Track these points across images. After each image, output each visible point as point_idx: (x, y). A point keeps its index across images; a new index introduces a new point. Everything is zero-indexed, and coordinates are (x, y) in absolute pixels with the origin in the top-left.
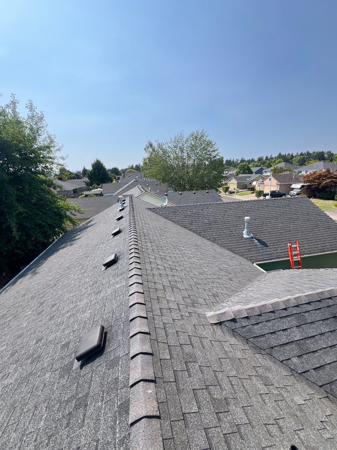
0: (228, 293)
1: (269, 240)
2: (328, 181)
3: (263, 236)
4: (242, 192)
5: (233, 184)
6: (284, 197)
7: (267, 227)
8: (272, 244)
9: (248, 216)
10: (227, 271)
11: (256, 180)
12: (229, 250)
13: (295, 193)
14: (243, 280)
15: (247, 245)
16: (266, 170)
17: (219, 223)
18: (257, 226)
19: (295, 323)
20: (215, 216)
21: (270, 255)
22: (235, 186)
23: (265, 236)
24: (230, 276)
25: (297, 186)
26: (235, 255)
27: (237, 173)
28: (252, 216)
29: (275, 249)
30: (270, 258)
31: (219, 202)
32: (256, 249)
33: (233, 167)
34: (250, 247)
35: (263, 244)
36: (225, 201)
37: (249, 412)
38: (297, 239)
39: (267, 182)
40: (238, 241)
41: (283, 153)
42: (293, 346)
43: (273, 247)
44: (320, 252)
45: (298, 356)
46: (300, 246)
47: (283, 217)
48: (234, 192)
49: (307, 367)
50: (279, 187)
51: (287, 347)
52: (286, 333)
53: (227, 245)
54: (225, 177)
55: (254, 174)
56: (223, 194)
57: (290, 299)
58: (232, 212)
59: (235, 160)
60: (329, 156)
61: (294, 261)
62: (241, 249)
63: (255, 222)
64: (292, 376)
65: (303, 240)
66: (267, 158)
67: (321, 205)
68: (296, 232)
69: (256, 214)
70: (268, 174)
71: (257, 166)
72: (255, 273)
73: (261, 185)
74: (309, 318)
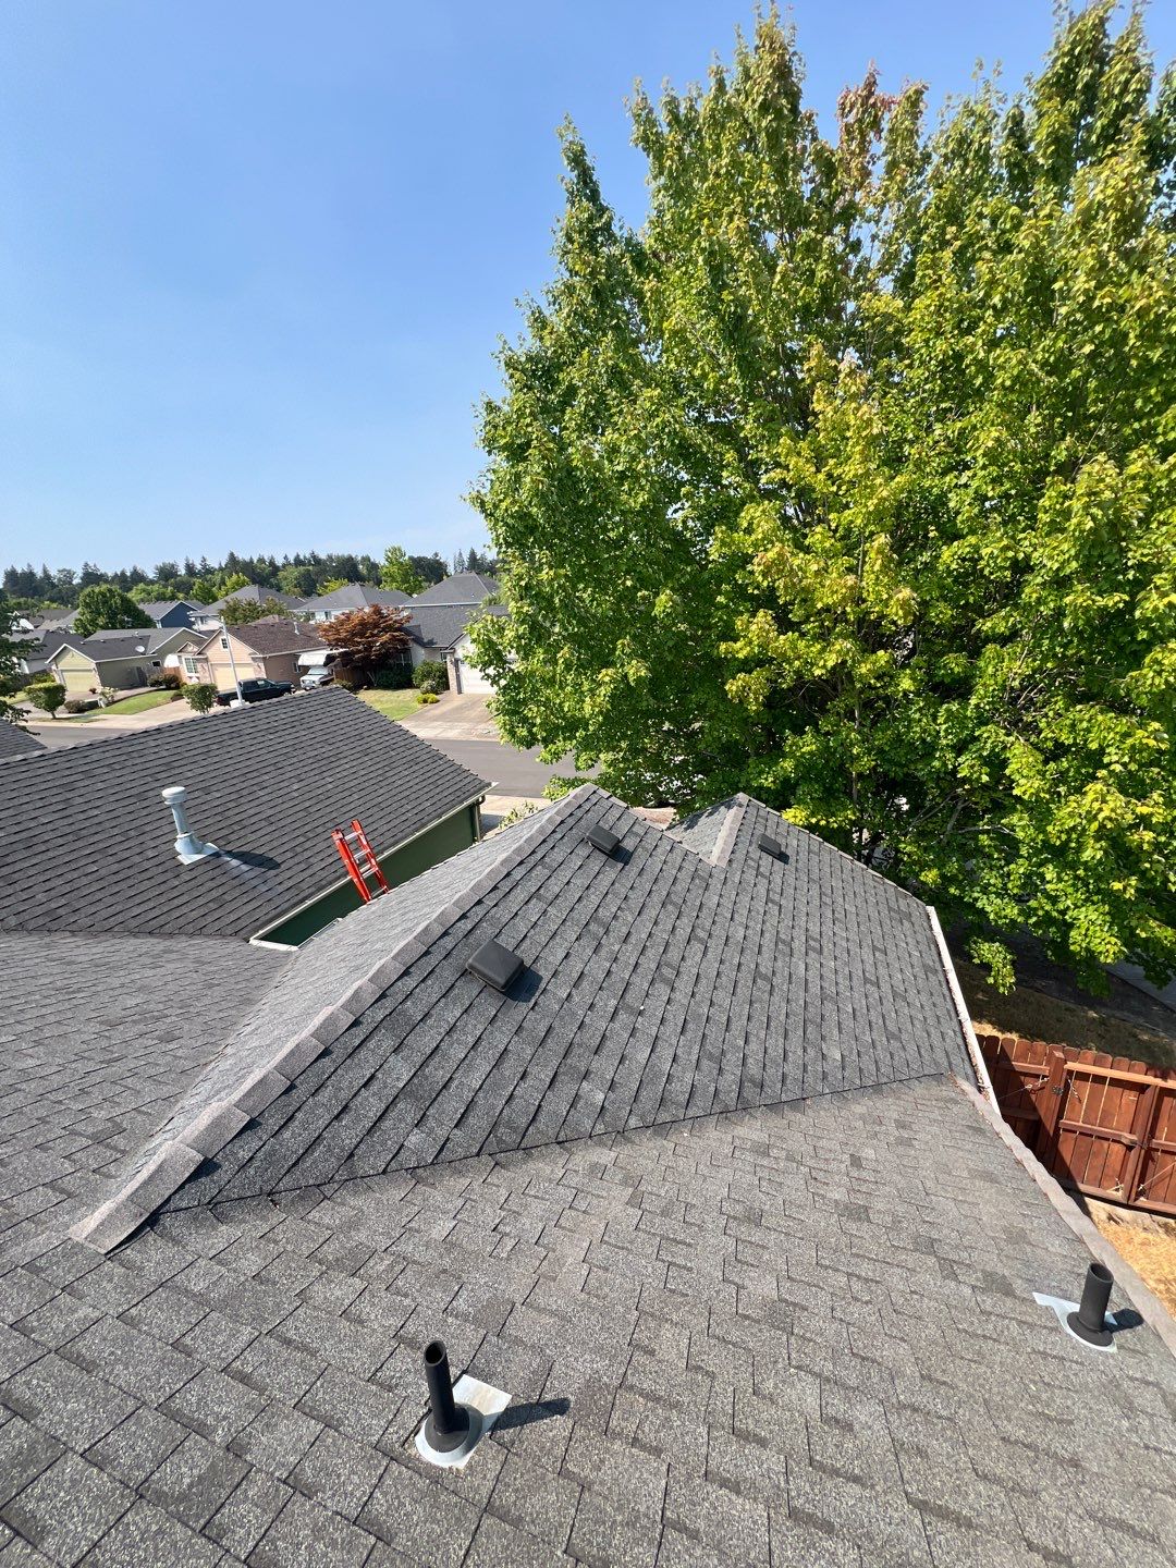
0: (165, 1091)
1: (275, 844)
2: (386, 637)
3: (253, 837)
4: (132, 701)
5: (78, 674)
6: (287, 695)
7: (257, 802)
8: (289, 855)
9: (173, 784)
10: (144, 1016)
11: (176, 647)
12: (134, 933)
13: (316, 678)
14: (221, 1015)
15: (203, 889)
16: (200, 613)
17: (49, 845)
18: (220, 809)
19: (389, 1044)
20: (19, 819)
21: (294, 892)
22: (94, 680)
23: (259, 834)
24: (162, 1026)
25: (314, 658)
26: (167, 943)
27: (80, 624)
28: (189, 782)
29: (303, 866)
30: (296, 899)
31: (20, 757)
32: (244, 888)
33: (52, 600)
34: (221, 891)
35: (260, 865)
36: (53, 744)
37: (320, 1394)
38: (352, 814)
39: (215, 652)
40: (163, 888)
41: (243, 556)
42: (401, 1105)
43: (296, 860)
44: (417, 830)
45: (416, 1125)
46: (367, 830)
47: (295, 760)
48: (94, 706)
49: (442, 1133)
50: (262, 665)
51: (387, 1124)
52: (374, 1087)
53: (120, 918)
54: (24, 645)
55: (159, 626)
56: (37, 719)
57: (360, 988)
58: (100, 786)
59: (53, 572)
60: (369, 571)
61: (365, 880)
62: (184, 910)
63: (209, 798)
64: (419, 1186)
65: (369, 813)
66: (190, 568)
67: (385, 706)
68: (346, 793)
69: (203, 770)
70: (213, 625)
71: (161, 598)
72: (261, 969)
73: (199, 665)
74: (414, 1010)
